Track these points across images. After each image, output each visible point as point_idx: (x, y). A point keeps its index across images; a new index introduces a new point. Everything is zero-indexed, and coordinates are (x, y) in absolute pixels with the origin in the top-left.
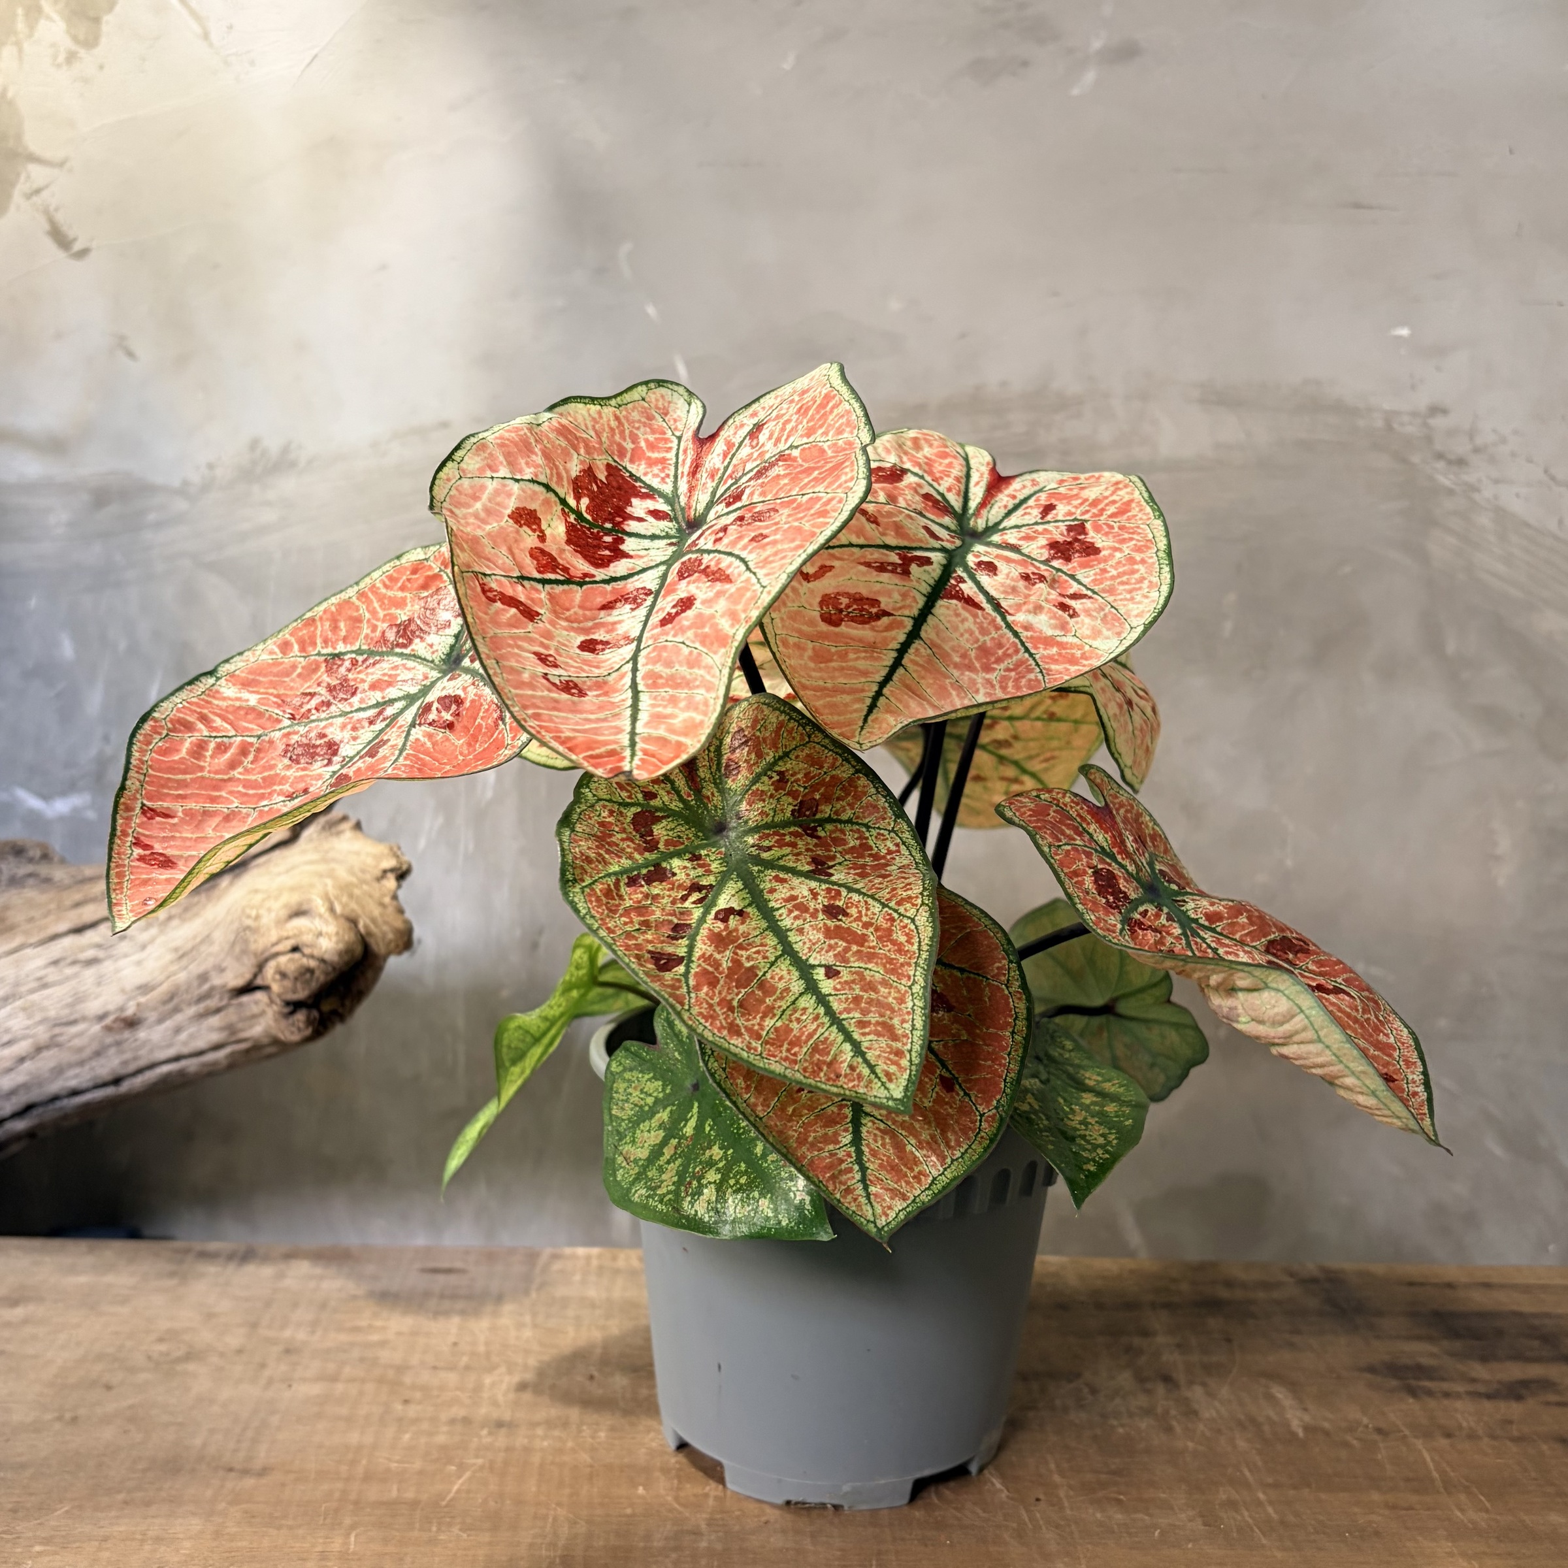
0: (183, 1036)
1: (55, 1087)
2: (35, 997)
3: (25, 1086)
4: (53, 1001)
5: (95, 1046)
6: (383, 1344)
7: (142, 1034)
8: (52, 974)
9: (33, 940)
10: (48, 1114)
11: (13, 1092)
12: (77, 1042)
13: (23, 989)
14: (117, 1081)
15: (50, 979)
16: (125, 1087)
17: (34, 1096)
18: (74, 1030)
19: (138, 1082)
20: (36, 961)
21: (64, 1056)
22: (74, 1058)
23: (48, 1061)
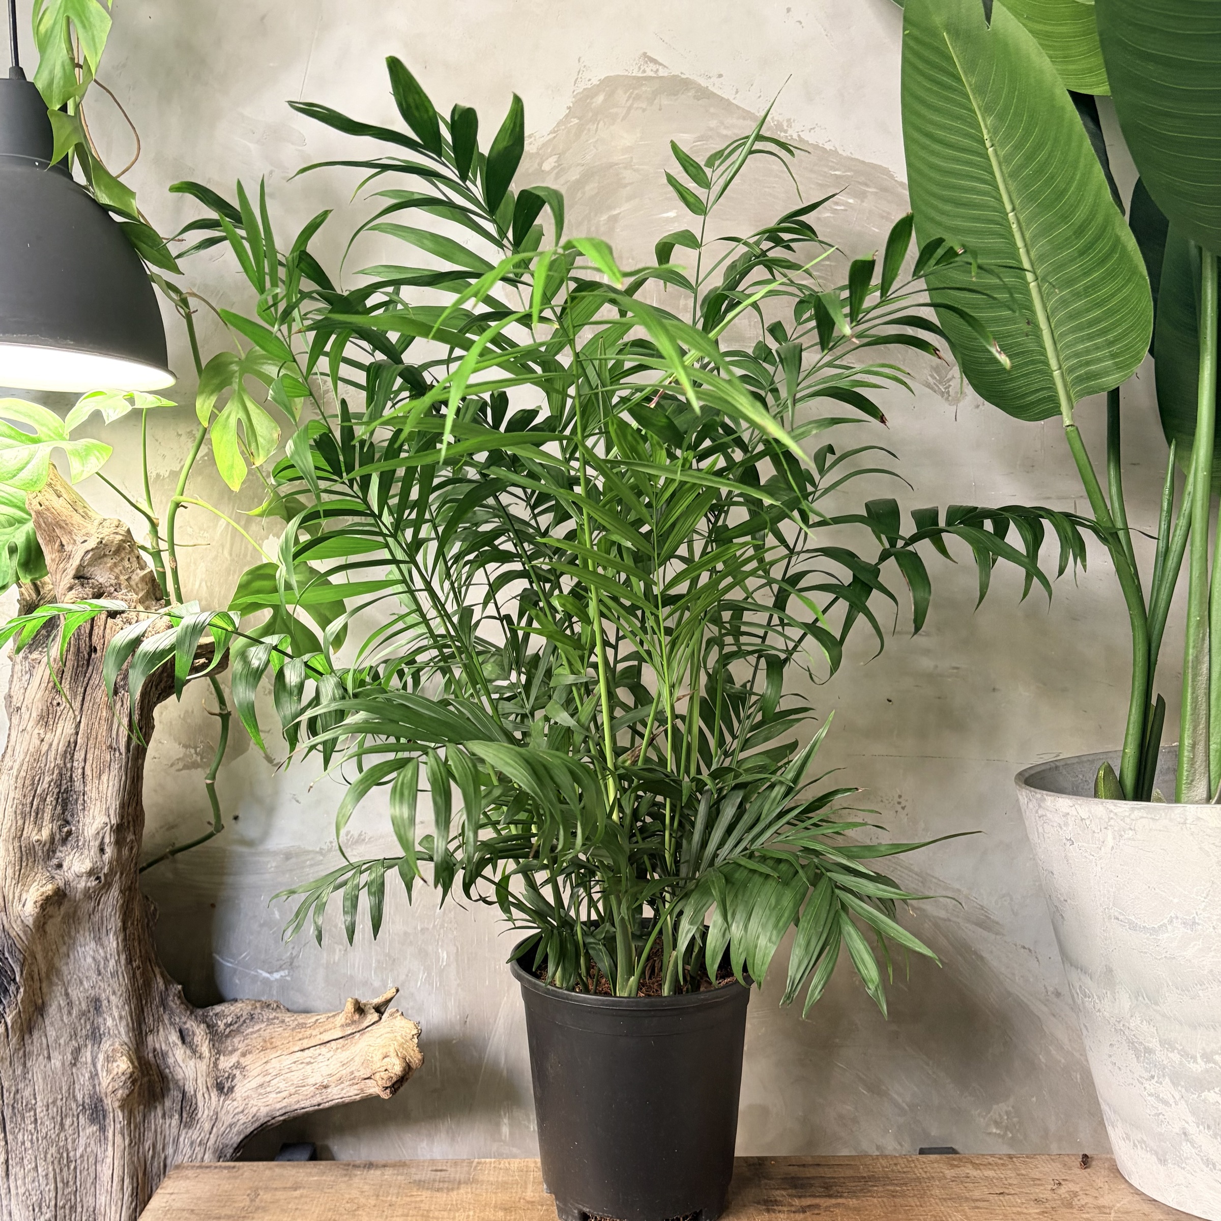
0: (344, 1091)
1: (296, 1107)
2: (288, 1075)
3: (285, 1107)
4: (296, 1077)
5: (312, 1094)
6: (422, 1201)
7: (329, 1090)
8: (294, 1067)
9: (285, 1053)
10: (292, 1115)
11: (281, 1109)
12: (305, 1093)
13: (283, 1072)
14: (319, 1105)
15: (293, 1069)
16: (321, 1107)
17: (288, 1109)
18: (304, 1089)
19: (327, 1105)
20: (287, 1061)
21: (301, 1097)
22: (304, 1098)
23: (294, 1098)
